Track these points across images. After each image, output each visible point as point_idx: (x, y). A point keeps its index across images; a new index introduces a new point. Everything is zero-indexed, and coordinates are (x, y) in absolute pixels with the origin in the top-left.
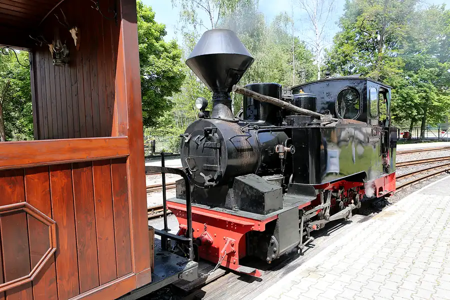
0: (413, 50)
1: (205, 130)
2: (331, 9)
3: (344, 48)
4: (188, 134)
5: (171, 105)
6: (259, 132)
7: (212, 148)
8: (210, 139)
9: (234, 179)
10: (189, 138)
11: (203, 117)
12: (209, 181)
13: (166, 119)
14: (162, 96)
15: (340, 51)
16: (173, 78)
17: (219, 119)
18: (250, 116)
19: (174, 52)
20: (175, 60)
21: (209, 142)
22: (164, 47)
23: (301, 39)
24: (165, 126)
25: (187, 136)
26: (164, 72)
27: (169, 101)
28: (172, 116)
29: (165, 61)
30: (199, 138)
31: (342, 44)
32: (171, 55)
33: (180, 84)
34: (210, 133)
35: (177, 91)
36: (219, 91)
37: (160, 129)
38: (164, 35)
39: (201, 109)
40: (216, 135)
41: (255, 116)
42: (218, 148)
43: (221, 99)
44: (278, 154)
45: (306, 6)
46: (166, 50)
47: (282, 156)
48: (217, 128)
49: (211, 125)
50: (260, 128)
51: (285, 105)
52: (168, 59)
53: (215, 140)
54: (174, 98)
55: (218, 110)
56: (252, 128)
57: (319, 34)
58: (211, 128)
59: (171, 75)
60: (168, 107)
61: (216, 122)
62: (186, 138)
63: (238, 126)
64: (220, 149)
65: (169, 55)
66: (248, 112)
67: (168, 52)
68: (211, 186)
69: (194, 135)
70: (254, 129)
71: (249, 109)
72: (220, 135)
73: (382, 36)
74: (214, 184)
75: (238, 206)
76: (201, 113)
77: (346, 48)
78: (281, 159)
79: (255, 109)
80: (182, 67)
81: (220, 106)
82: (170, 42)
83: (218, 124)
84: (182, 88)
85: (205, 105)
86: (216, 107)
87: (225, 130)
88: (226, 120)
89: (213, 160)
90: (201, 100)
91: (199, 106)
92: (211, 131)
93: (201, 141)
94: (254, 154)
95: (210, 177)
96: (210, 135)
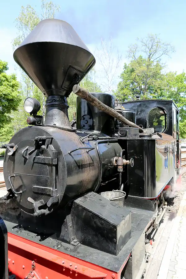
0: (161, 95)
1: (36, 141)
2: (117, 66)
3: (124, 91)
4: (13, 144)
5: (10, 120)
6: (99, 143)
7: (45, 164)
8: (42, 152)
9: (73, 202)
10: (14, 149)
11: (33, 123)
12: (40, 208)
13: (7, 130)
14: (3, 113)
15: (121, 92)
16: (12, 100)
17: (54, 126)
18: (84, 126)
19: (13, 82)
20: (14, 88)
21: (42, 157)
22: (6, 78)
23: (98, 84)
24: (6, 135)
25: (12, 147)
26: (5, 95)
27: (9, 117)
28: (12, 128)
29: (6, 87)
30: (27, 149)
31: (122, 89)
32: (11, 84)
33: (17, 105)
34: (44, 144)
35: (14, 109)
36: (54, 93)
37: (2, 137)
38: (6, 70)
39: (31, 113)
40: (51, 147)
41: (90, 126)
42: (54, 165)
43: (57, 103)
44: (116, 167)
45: (103, 63)
46: (7, 80)
47: (121, 169)
48: (52, 138)
49: (45, 134)
50: (99, 139)
51: (119, 117)
52: (8, 86)
53: (51, 153)
54: (12, 115)
55: (52, 116)
56: (91, 139)
57: (110, 81)
58: (44, 137)
59: (10, 98)
60: (7, 121)
61: (50, 130)
62: (10, 149)
63: (77, 136)
64: (57, 166)
65: (9, 83)
66: (83, 122)
67: (9, 82)
68: (43, 214)
69: (22, 146)
70: (93, 140)
71: (84, 119)
72: (57, 147)
73: (146, 86)
74: (46, 211)
75: (78, 239)
76: (32, 118)
77: (125, 91)
78: (119, 172)
79: (90, 119)
80: (19, 93)
81: (55, 111)
82: (11, 75)
83: (53, 132)
84: (19, 108)
85: (37, 108)
86: (51, 112)
87: (63, 140)
88: (63, 129)
89: (47, 181)
90: (32, 101)
91: (30, 109)
92: (44, 141)
93: (30, 154)
94: (95, 169)
95: (41, 202)
96: (43, 147)
